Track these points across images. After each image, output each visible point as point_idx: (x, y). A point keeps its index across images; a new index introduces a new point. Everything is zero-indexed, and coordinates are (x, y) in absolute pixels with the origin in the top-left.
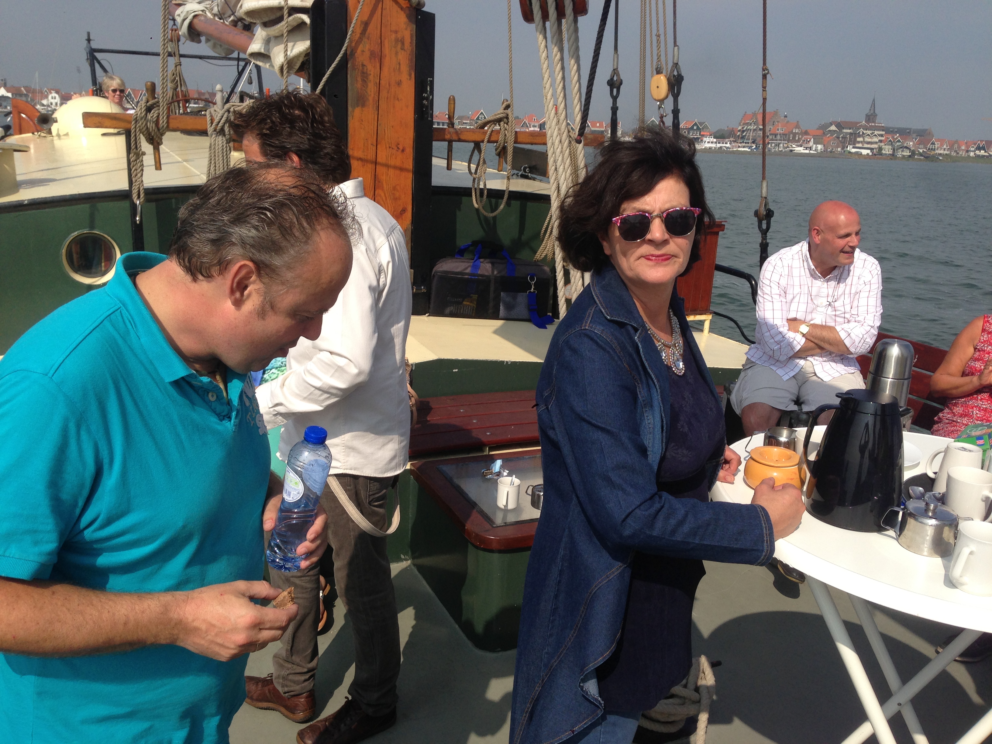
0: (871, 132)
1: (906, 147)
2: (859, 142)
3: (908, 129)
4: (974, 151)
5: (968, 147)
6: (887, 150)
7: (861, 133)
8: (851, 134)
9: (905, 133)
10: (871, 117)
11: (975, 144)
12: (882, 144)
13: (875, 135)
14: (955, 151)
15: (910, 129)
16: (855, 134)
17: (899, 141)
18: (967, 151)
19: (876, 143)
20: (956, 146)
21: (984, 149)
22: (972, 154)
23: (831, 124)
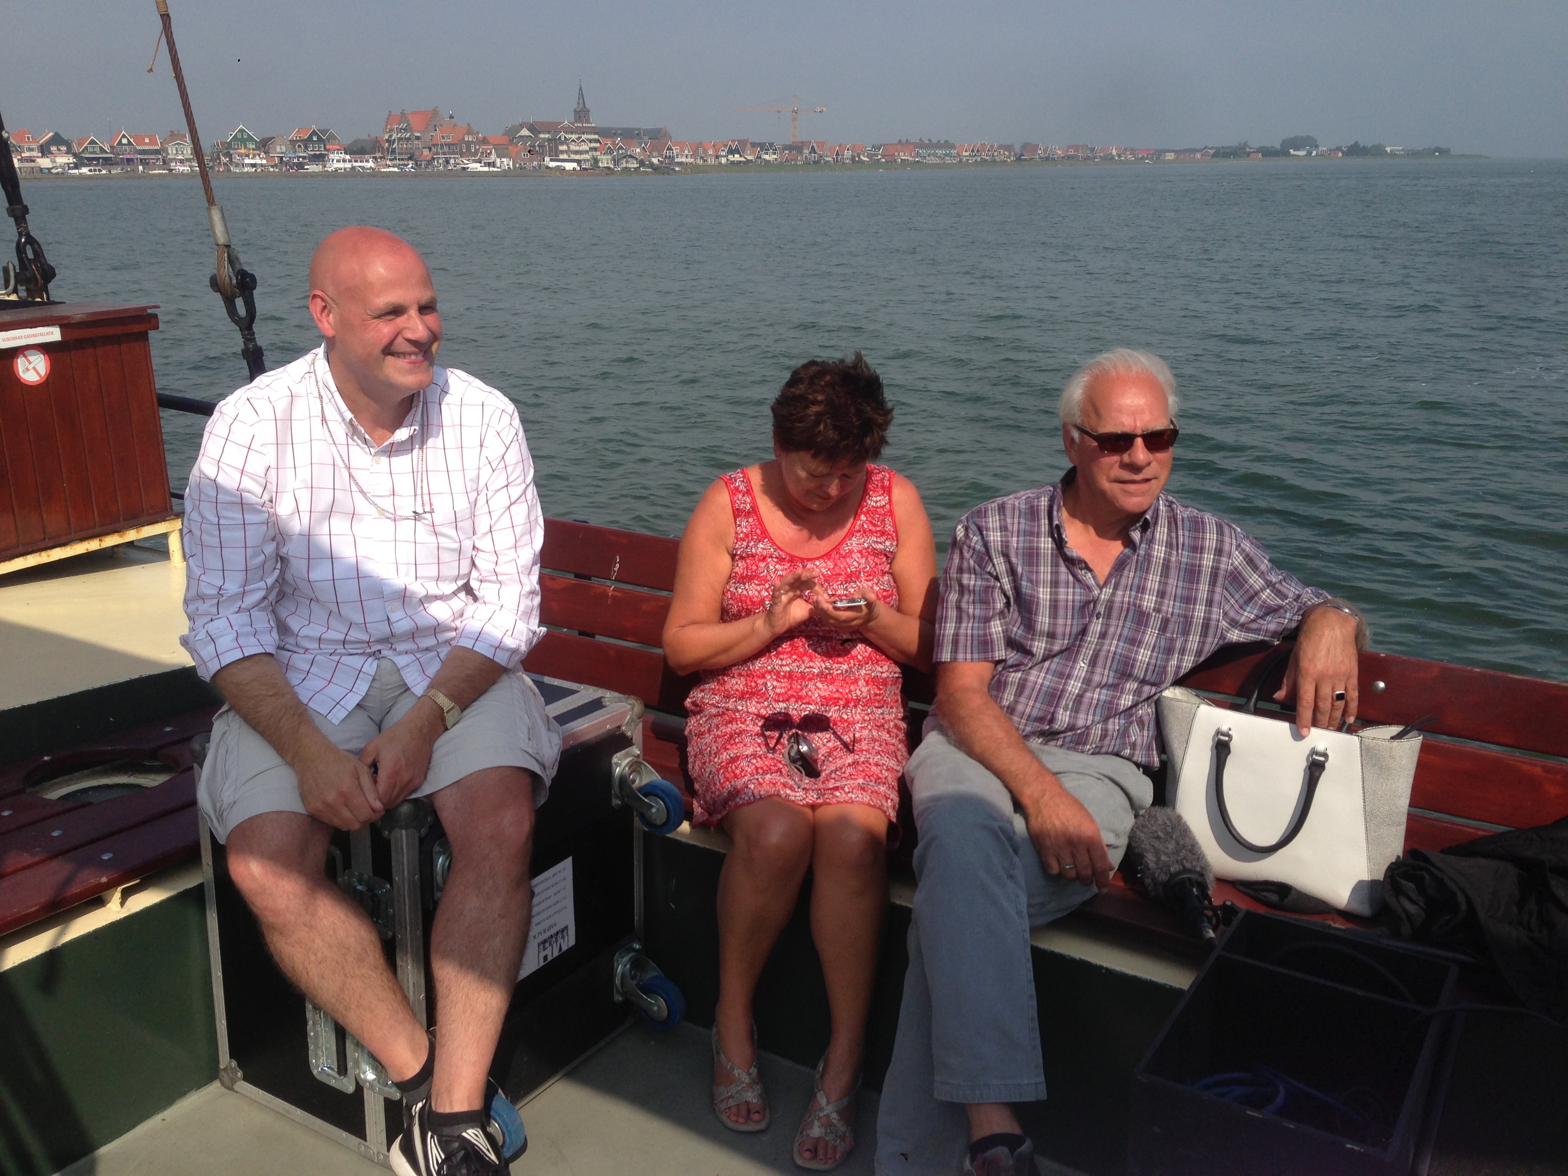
0: (577, 136)
1: (631, 156)
2: (562, 152)
4: (726, 156)
5: (717, 151)
6: (605, 161)
7: (563, 139)
10: (582, 114)
11: (725, 146)
12: (598, 153)
13: (583, 141)
14: (702, 158)
15: (639, 129)
16: (555, 139)
17: (621, 148)
18: (717, 157)
19: (587, 152)
20: (701, 150)
21: (739, 153)
22: (724, 160)
23: (521, 126)
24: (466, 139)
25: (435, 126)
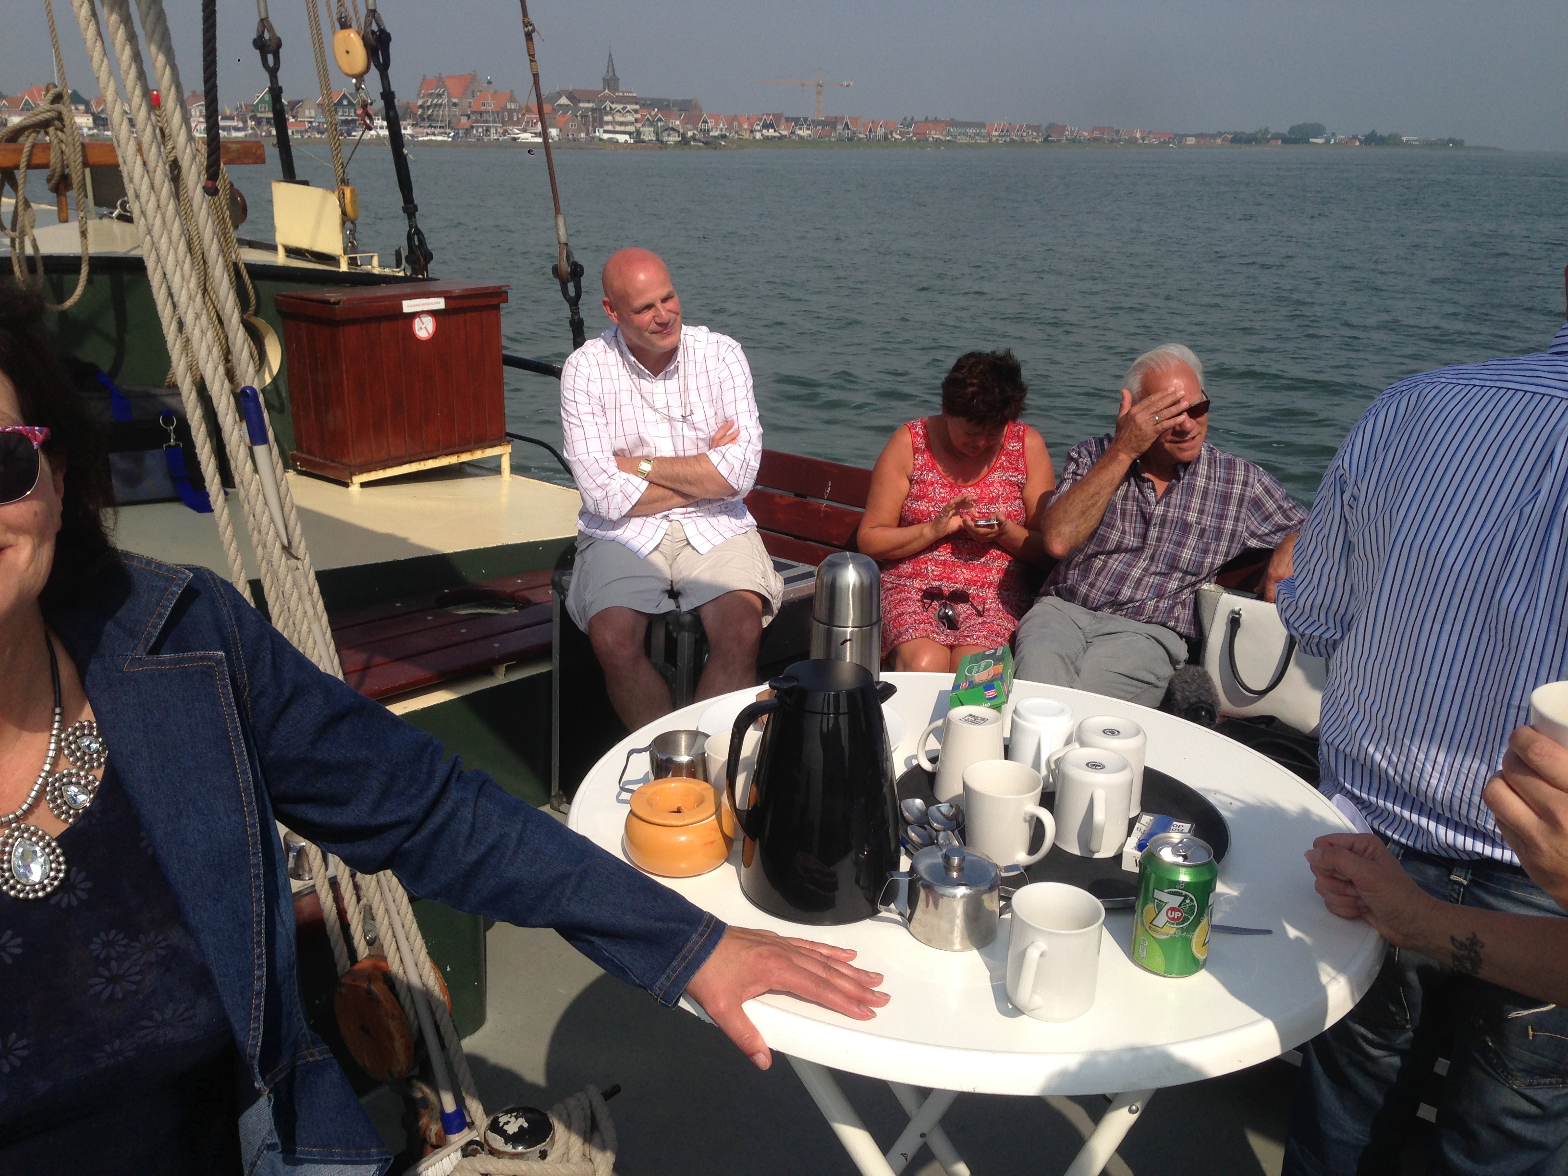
0: (622, 106)
1: (673, 129)
2: (607, 123)
3: (665, 100)
4: (761, 131)
5: (751, 125)
6: (648, 134)
7: (608, 109)
8: (593, 110)
9: (664, 106)
10: (611, 82)
11: (760, 120)
12: (639, 125)
13: (628, 111)
14: (737, 132)
15: (668, 101)
16: (600, 109)
17: (660, 120)
18: (752, 131)
19: (632, 123)
20: (736, 124)
21: (773, 127)
22: (758, 136)
23: (559, 95)
24: (509, 107)
25: (473, 92)
